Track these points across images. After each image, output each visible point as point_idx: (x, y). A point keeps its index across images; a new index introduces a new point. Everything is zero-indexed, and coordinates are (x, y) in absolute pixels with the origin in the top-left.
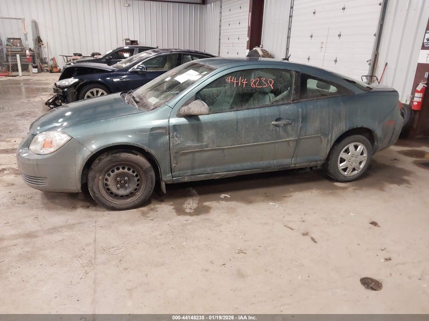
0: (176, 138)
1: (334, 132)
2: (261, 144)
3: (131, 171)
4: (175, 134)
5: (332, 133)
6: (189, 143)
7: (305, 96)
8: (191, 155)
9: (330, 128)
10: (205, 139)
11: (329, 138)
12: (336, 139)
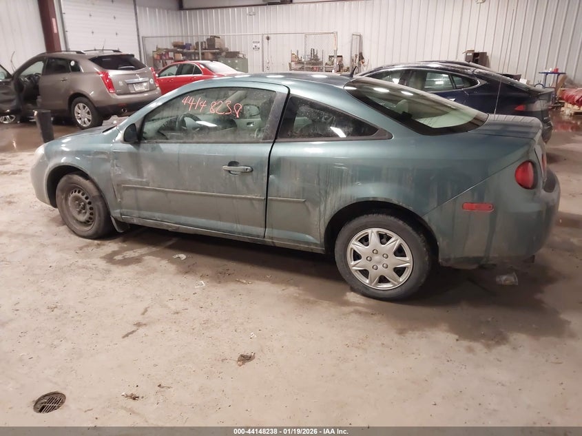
0: (116, 168)
1: (329, 201)
2: (212, 196)
3: (85, 196)
4: (115, 162)
5: (326, 201)
6: (130, 177)
7: (289, 133)
8: (133, 191)
9: (323, 192)
10: (145, 175)
11: (322, 209)
12: (333, 214)
